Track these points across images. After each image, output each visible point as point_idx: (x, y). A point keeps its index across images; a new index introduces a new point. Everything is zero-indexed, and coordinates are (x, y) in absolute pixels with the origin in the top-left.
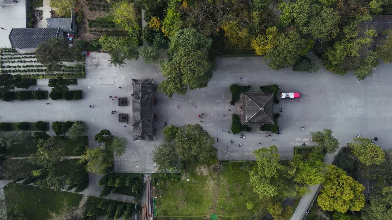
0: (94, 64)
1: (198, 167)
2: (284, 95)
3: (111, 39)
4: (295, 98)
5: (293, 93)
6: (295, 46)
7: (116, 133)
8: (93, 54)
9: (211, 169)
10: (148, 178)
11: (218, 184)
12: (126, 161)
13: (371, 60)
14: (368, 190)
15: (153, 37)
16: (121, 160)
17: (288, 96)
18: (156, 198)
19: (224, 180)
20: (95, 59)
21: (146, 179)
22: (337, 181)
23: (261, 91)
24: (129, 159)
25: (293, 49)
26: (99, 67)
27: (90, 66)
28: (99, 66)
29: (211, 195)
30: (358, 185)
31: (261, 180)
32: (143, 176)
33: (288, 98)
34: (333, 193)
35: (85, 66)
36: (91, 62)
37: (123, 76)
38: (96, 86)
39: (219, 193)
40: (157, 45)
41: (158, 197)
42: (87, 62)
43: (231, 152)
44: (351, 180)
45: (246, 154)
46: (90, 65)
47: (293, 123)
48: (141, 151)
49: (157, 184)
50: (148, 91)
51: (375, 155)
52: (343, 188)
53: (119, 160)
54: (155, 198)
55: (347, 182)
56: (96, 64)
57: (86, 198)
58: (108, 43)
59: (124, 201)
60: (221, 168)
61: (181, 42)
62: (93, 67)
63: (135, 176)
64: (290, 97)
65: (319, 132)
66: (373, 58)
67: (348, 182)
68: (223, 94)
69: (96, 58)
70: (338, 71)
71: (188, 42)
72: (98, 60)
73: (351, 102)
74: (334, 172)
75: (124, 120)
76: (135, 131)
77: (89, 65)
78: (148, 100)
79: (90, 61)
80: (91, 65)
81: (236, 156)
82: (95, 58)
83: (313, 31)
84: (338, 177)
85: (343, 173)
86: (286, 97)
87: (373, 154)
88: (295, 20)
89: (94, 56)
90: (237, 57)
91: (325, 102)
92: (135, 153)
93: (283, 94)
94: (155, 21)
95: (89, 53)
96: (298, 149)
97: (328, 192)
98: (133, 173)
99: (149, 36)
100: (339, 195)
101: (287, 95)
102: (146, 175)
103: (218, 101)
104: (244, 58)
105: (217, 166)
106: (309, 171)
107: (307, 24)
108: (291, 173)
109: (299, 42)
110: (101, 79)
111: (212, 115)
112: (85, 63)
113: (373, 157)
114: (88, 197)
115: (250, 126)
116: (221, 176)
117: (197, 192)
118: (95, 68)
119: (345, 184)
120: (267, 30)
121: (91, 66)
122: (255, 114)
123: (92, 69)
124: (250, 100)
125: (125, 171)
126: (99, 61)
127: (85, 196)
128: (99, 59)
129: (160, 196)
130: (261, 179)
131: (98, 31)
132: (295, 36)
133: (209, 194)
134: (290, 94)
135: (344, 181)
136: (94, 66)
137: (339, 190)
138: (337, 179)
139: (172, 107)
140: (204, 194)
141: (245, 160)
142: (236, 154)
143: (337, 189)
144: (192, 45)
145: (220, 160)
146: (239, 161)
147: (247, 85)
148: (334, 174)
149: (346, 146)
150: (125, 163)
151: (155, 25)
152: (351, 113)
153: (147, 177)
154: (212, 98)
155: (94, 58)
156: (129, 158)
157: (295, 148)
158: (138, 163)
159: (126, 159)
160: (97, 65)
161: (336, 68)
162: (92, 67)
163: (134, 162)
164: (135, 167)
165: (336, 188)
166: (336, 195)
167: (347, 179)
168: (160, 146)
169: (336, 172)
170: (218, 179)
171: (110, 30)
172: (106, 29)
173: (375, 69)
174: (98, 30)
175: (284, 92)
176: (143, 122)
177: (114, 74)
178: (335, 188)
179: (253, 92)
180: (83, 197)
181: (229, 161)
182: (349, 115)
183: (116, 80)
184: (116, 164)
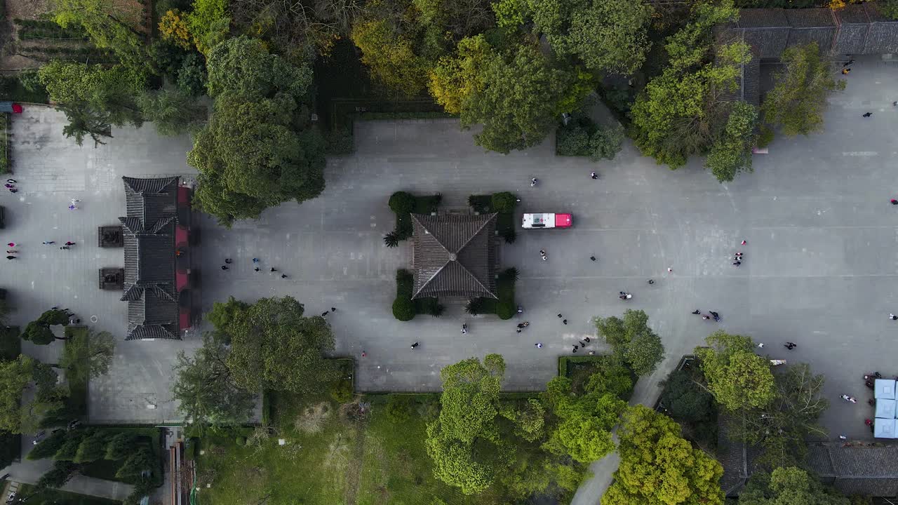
0: (35, 138)
1: (308, 407)
2: (528, 221)
3: (69, 69)
4: (557, 227)
5: (554, 214)
6: (529, 87)
7: (94, 319)
8: (32, 111)
9: (342, 414)
10: (179, 436)
11: (358, 454)
12: (120, 391)
13: (741, 126)
14: (745, 470)
15: (178, 64)
16: (106, 390)
17: (540, 223)
18: (198, 489)
19: (374, 441)
20: (37, 125)
21: (172, 440)
22: (652, 451)
23: (472, 209)
24: (128, 388)
25: (525, 95)
26: (50, 145)
27: (23, 143)
28: (47, 141)
29: (341, 481)
30: (702, 463)
31: (449, 447)
32: (163, 431)
33: (539, 227)
34: (637, 483)
35: (10, 142)
36: (27, 133)
37: (113, 170)
38: (39, 195)
39: (360, 477)
40: (184, 87)
41: (203, 486)
42: (17, 132)
43: (393, 368)
44: (684, 451)
45: (433, 373)
46: (24, 138)
47: (555, 292)
48: (159, 366)
49: (202, 453)
50: (166, 209)
51: (747, 381)
52: (663, 471)
53: (101, 389)
54: (195, 490)
55: (674, 455)
56: (41, 138)
57: (15, 489)
58: (63, 80)
59: (114, 498)
60: (367, 411)
61: (221, 74)
62: (32, 143)
63: (142, 432)
64: (544, 225)
65: (614, 319)
66: (745, 121)
67: (676, 455)
68: (372, 218)
69: (42, 120)
70: (664, 157)
71: (236, 76)
72: (46, 126)
73: (706, 240)
74: (643, 427)
75: (114, 284)
76: (131, 314)
77: (23, 140)
78: (163, 233)
79: (25, 129)
80: (28, 140)
81: (408, 380)
82: (37, 121)
83: (580, 48)
84: (655, 439)
85: (669, 428)
86: (533, 225)
87: (742, 380)
88: (532, 18)
89: (35, 117)
90: (408, 118)
91: (639, 238)
92: (144, 370)
93: (526, 216)
94: (173, 20)
95: (23, 107)
96: (568, 362)
97: (625, 480)
98: (138, 422)
99: (165, 62)
100: (652, 489)
101: (537, 220)
102: (171, 429)
103: (360, 235)
104: (429, 122)
105: (356, 407)
106: (577, 424)
107: (564, 28)
108: (529, 430)
109: (540, 75)
110: (55, 177)
111: (345, 272)
112: (10, 135)
113: (744, 388)
114: (20, 487)
115: (443, 301)
116: (366, 433)
117: (304, 476)
118: (39, 147)
119: (668, 459)
120: (460, 46)
121: (29, 143)
122: (438, 271)
123: (29, 150)
124: (427, 232)
125: (118, 418)
126: (50, 130)
127: (12, 483)
128: (50, 124)
129: (209, 486)
130: (450, 444)
131: (45, 50)
132: (529, 61)
133: (335, 480)
134: (545, 216)
135: (667, 450)
136: (35, 143)
137: (651, 478)
138: (649, 444)
139: (239, 251)
140: (322, 480)
141: (430, 390)
142: (409, 373)
143: (648, 474)
144: (247, 84)
145: (365, 390)
146: (414, 392)
147: (434, 194)
148: (644, 431)
149: (691, 353)
150: (117, 399)
151: (175, 33)
152: (706, 266)
153: (175, 433)
154: (344, 228)
155: (34, 120)
156: (128, 385)
157: (559, 358)
158: (150, 398)
159: (119, 388)
160: (43, 140)
161: (659, 150)
162: (31, 146)
163: (141, 396)
164: (145, 407)
165: (643, 471)
166: (645, 490)
167: (674, 445)
168: (198, 355)
169: (651, 426)
170: (360, 438)
171: (77, 47)
172: (63, 45)
173: (765, 152)
174: (45, 47)
175: (530, 212)
176: (149, 291)
177: (90, 165)
178: (641, 470)
179: (452, 211)
180: (7, 488)
181: (386, 393)
182: (701, 274)
183: (94, 180)
184: (93, 399)
